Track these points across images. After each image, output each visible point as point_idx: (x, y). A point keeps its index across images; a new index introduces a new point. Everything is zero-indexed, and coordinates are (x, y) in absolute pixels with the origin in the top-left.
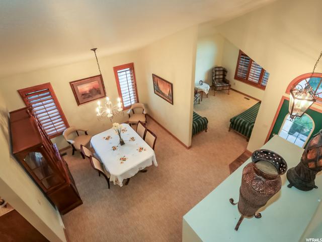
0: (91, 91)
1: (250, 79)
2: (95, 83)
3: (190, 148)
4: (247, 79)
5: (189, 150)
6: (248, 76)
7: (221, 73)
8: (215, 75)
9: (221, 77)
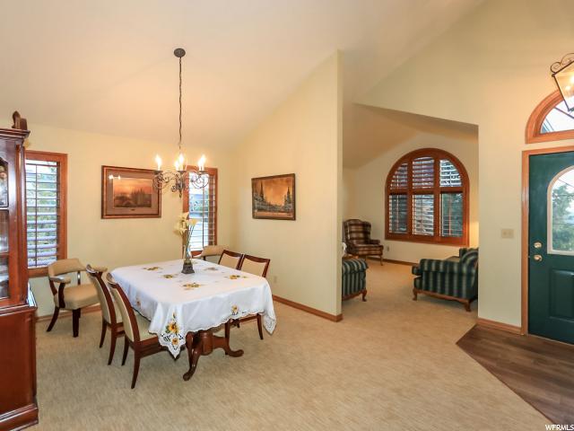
0: (135, 195)
1: (415, 232)
2: (144, 183)
3: (339, 319)
4: (411, 233)
5: (339, 323)
6: (410, 228)
7: (360, 229)
8: (351, 232)
9: (361, 235)
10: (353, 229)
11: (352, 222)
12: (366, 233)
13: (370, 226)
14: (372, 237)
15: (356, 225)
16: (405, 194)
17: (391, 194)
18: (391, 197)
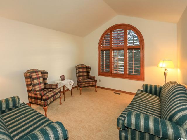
1: (114, 72)
4: (111, 72)
6: (111, 69)
7: (85, 70)
8: (79, 72)
9: (85, 74)
10: (81, 70)
11: (80, 66)
12: (88, 72)
13: (90, 68)
14: (91, 75)
15: (82, 68)
16: (109, 50)
17: (101, 50)
18: (101, 52)
